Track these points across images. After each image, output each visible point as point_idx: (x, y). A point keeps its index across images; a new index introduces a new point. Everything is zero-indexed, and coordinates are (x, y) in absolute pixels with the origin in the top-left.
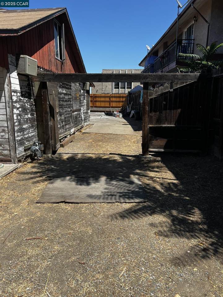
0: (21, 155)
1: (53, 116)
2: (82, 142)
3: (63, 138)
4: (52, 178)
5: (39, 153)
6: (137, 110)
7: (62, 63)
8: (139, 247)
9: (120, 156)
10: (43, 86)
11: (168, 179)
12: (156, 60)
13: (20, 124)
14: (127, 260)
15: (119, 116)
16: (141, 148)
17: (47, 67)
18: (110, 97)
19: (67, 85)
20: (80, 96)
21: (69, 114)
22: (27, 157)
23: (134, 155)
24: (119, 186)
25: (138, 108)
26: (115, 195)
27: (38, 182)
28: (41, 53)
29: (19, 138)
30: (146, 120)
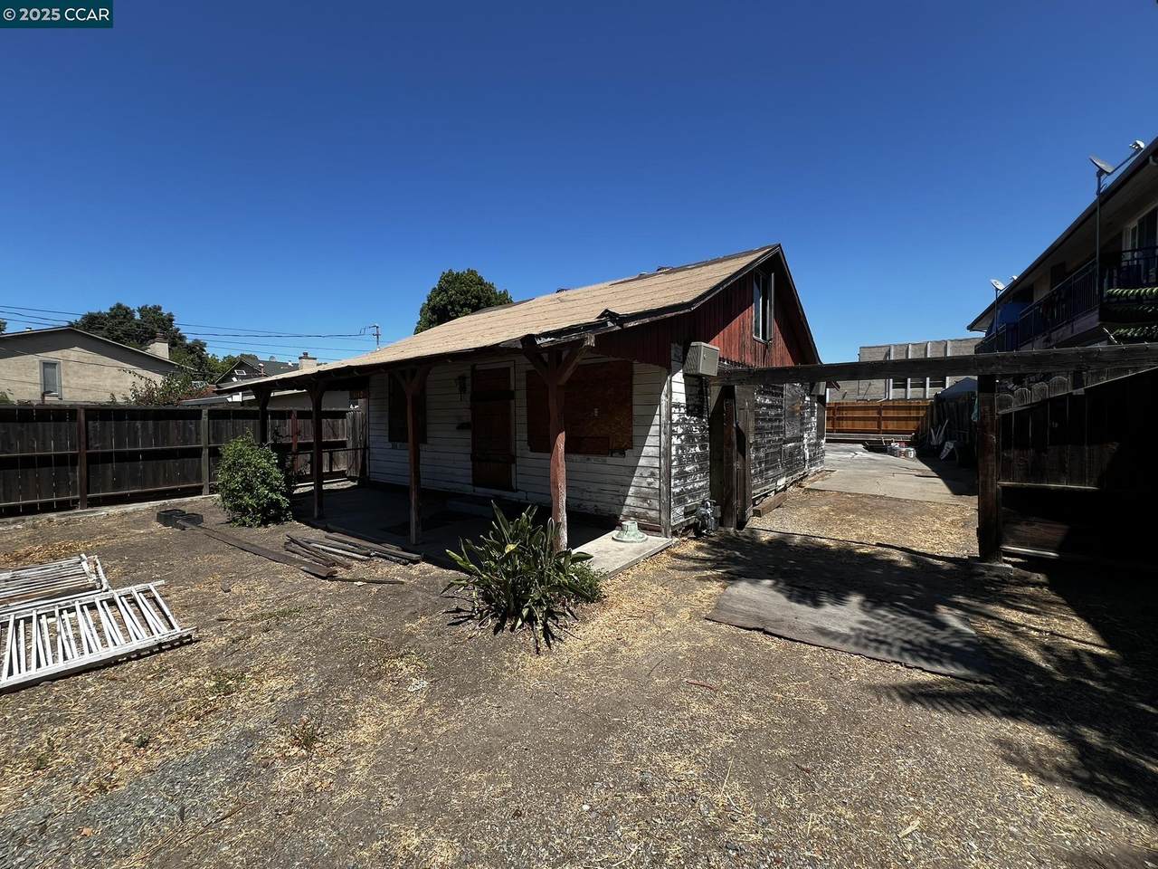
0: (677, 522)
1: (742, 450)
2: (803, 511)
3: (760, 497)
4: (736, 577)
5: (711, 522)
6: (965, 439)
7: (767, 347)
8: (962, 790)
9: (906, 554)
10: (727, 393)
11: (1074, 640)
12: (1023, 314)
13: (681, 464)
14: (924, 806)
15: (906, 454)
16: (976, 539)
17: (735, 358)
18: (879, 409)
19: (774, 388)
20: (802, 408)
21: (775, 447)
22: (688, 527)
23: (952, 556)
24: (902, 625)
25: (967, 436)
26: (890, 644)
27: (708, 578)
28: (726, 334)
29: (677, 490)
30: (990, 468)
